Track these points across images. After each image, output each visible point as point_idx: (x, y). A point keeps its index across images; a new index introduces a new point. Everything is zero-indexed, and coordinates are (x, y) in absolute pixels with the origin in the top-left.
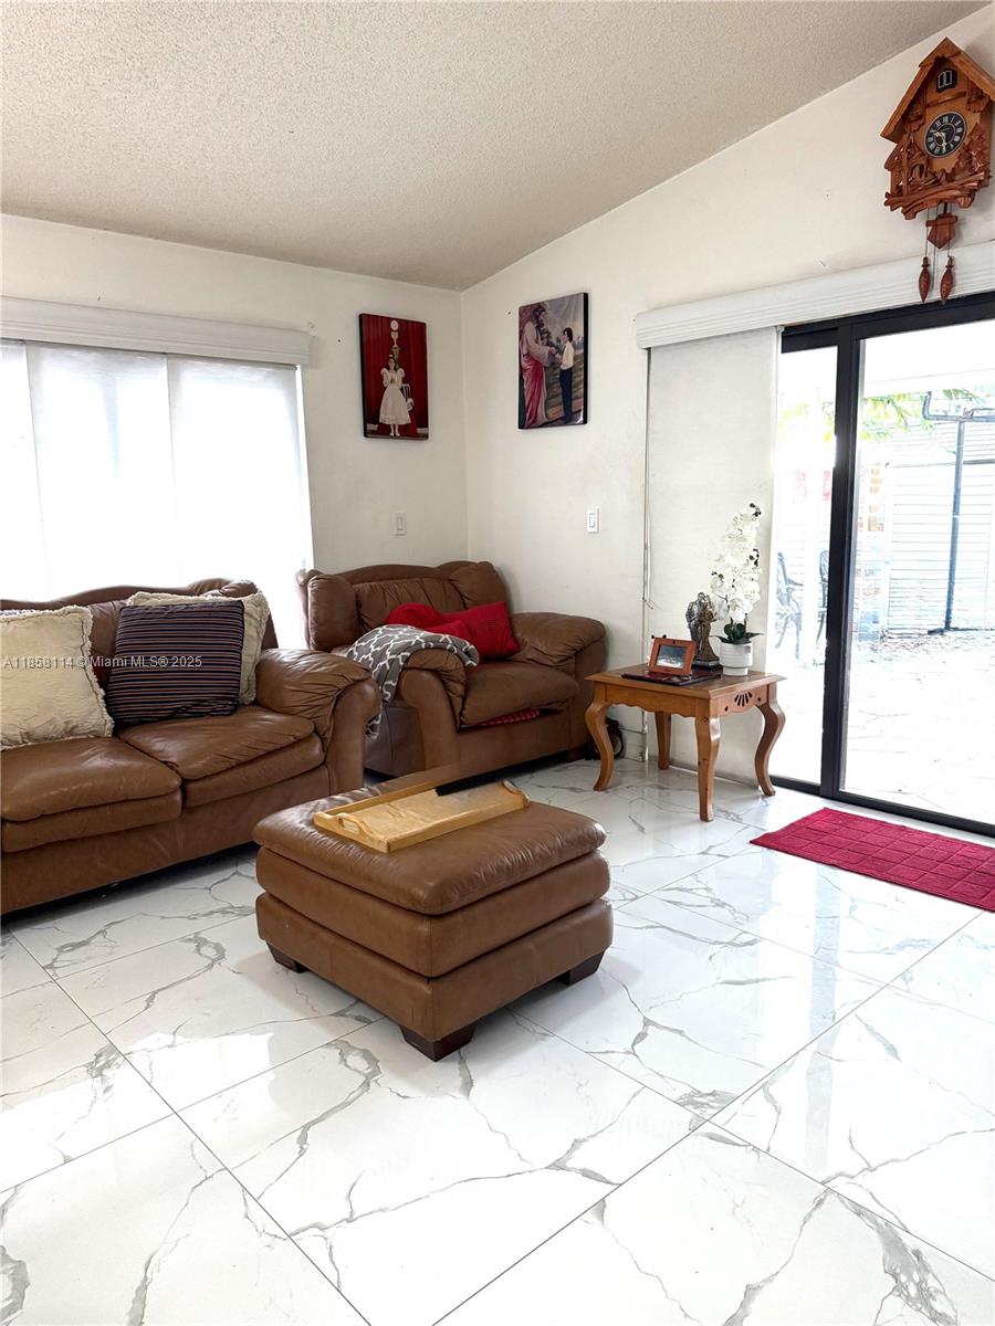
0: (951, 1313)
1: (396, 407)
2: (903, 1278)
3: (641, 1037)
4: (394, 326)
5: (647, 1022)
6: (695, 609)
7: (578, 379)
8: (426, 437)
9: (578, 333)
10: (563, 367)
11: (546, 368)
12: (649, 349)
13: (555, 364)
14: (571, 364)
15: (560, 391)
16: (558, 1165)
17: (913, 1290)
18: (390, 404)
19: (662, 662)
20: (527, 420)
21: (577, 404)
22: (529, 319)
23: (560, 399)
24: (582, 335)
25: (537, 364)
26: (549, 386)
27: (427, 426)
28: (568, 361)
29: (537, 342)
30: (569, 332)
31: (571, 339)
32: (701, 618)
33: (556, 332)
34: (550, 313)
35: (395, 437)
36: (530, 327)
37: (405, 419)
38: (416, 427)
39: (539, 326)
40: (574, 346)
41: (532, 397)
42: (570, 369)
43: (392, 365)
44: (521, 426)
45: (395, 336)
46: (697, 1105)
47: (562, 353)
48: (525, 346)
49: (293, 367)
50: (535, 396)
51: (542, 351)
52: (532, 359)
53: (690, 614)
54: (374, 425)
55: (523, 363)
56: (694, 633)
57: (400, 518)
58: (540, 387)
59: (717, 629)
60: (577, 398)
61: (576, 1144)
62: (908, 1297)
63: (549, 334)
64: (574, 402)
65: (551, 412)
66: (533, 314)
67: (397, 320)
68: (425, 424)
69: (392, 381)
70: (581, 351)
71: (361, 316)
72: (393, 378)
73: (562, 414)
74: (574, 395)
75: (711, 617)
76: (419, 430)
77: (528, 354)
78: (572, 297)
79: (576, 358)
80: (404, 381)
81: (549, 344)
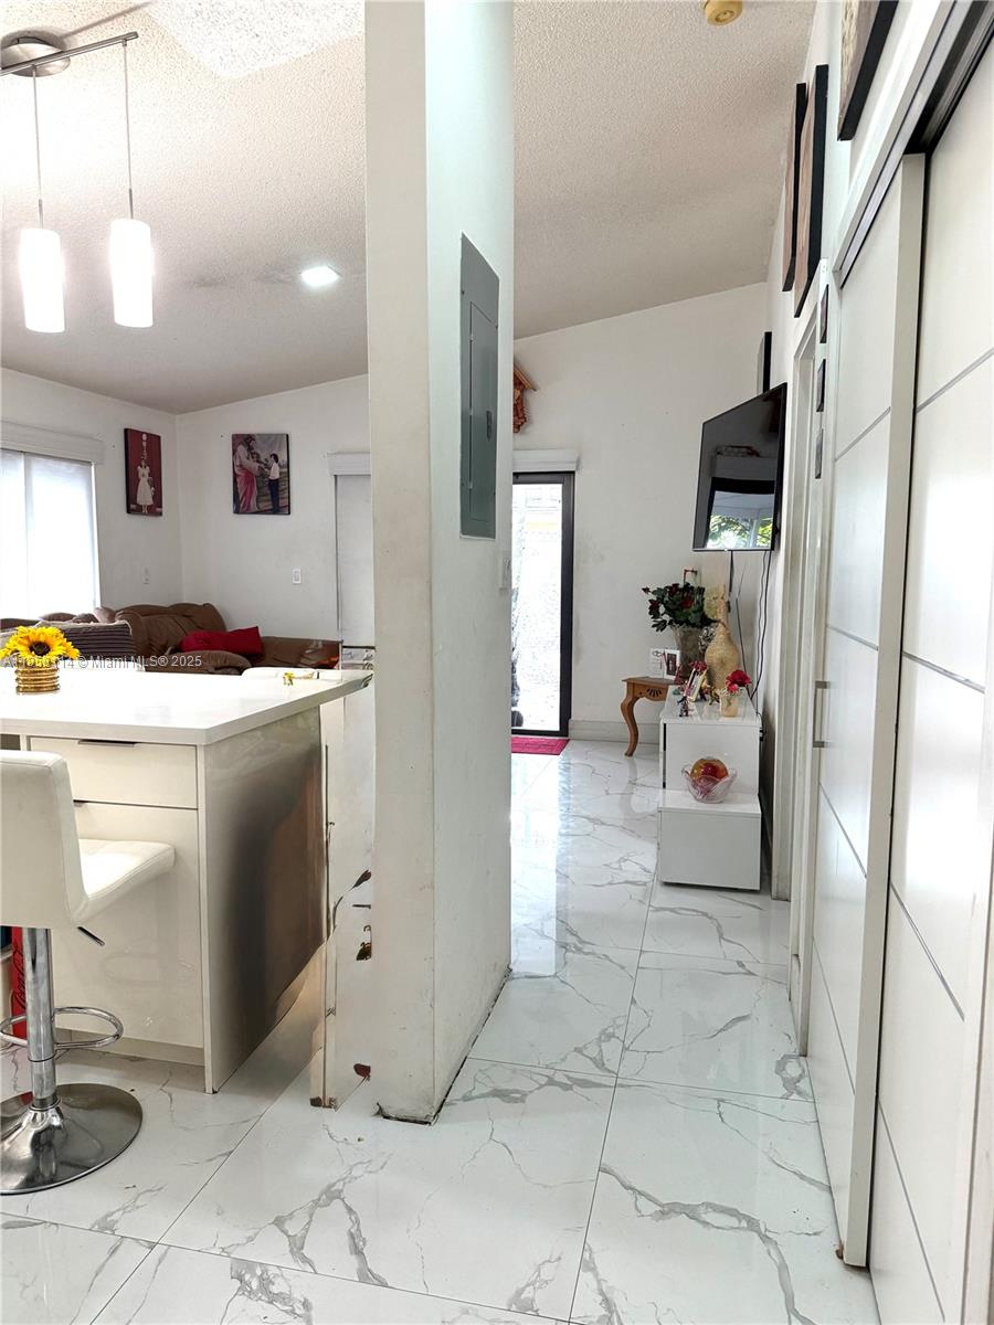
1: (145, 495)
4: (144, 437)
8: (161, 514)
9: (282, 458)
10: (270, 478)
11: (256, 476)
12: (336, 476)
13: (263, 475)
14: (277, 476)
15: (269, 492)
18: (142, 491)
20: (241, 506)
21: (282, 503)
22: (242, 443)
23: (269, 497)
25: (248, 474)
26: (259, 489)
27: (161, 507)
28: (275, 473)
29: (248, 459)
30: (276, 458)
31: (277, 461)
33: (264, 456)
35: (145, 514)
36: (242, 450)
37: (150, 501)
39: (250, 449)
40: (279, 465)
41: (245, 493)
42: (276, 480)
43: (143, 464)
44: (237, 511)
45: (144, 444)
47: (270, 469)
48: (238, 460)
49: (89, 463)
50: (248, 493)
51: (253, 465)
52: (244, 469)
55: (236, 471)
57: (146, 571)
58: (251, 487)
63: (258, 456)
64: (281, 501)
65: (262, 505)
66: (244, 441)
67: (146, 433)
68: (159, 504)
69: (143, 476)
71: (126, 431)
72: (144, 472)
73: (271, 507)
74: (279, 496)
76: (158, 509)
77: (241, 466)
78: (277, 435)
79: (281, 473)
80: (150, 475)
81: (261, 462)
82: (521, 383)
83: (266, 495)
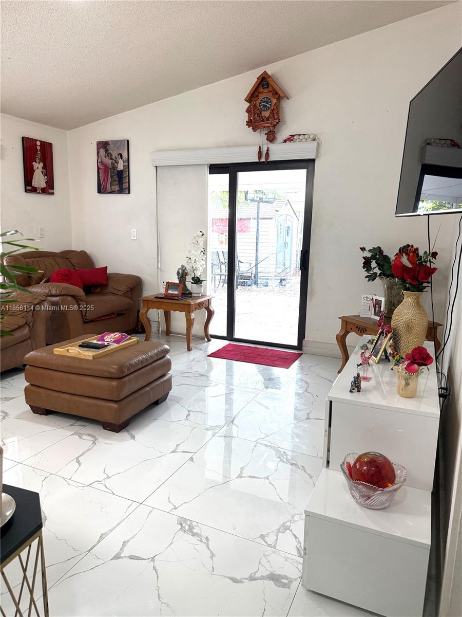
0: (295, 463)
1: (39, 180)
2: (282, 458)
3: (188, 415)
4: (38, 143)
5: (189, 411)
6: (180, 271)
7: (125, 175)
8: (53, 194)
9: (125, 156)
10: (118, 169)
11: (110, 169)
12: (156, 167)
13: (114, 168)
14: (122, 168)
15: (117, 179)
16: (174, 452)
17: (285, 460)
18: (37, 178)
19: (170, 292)
20: (101, 190)
22: (102, 147)
23: (117, 182)
24: (127, 157)
25: (106, 167)
26: (112, 177)
27: (53, 189)
28: (120, 166)
29: (106, 157)
30: (121, 155)
31: (122, 158)
32: (182, 275)
33: (115, 154)
34: (112, 146)
35: (39, 193)
36: (102, 151)
37: (44, 185)
38: (49, 189)
39: (107, 151)
40: (123, 161)
41: (103, 181)
42: (122, 170)
43: (38, 161)
44: (99, 192)
45: (39, 148)
46: (213, 430)
47: (118, 163)
48: (100, 158)
50: (106, 180)
51: (108, 162)
52: (103, 164)
53: (178, 273)
54: (29, 187)
55: (99, 166)
56: (180, 280)
57: (42, 230)
58: (107, 176)
59: (189, 279)
60: (125, 183)
61: (177, 445)
62: (284, 462)
63: (111, 155)
64: (124, 185)
66: (103, 146)
67: (40, 141)
68: (51, 187)
69: (38, 168)
70: (127, 164)
71: (23, 138)
72: (38, 166)
73: (118, 189)
74: (124, 181)
75: (186, 274)
76: (50, 191)
77: (101, 162)
78: (121, 141)
79: (124, 166)
80: (43, 168)
81: (111, 159)
82: (277, 93)
83: (115, 181)
